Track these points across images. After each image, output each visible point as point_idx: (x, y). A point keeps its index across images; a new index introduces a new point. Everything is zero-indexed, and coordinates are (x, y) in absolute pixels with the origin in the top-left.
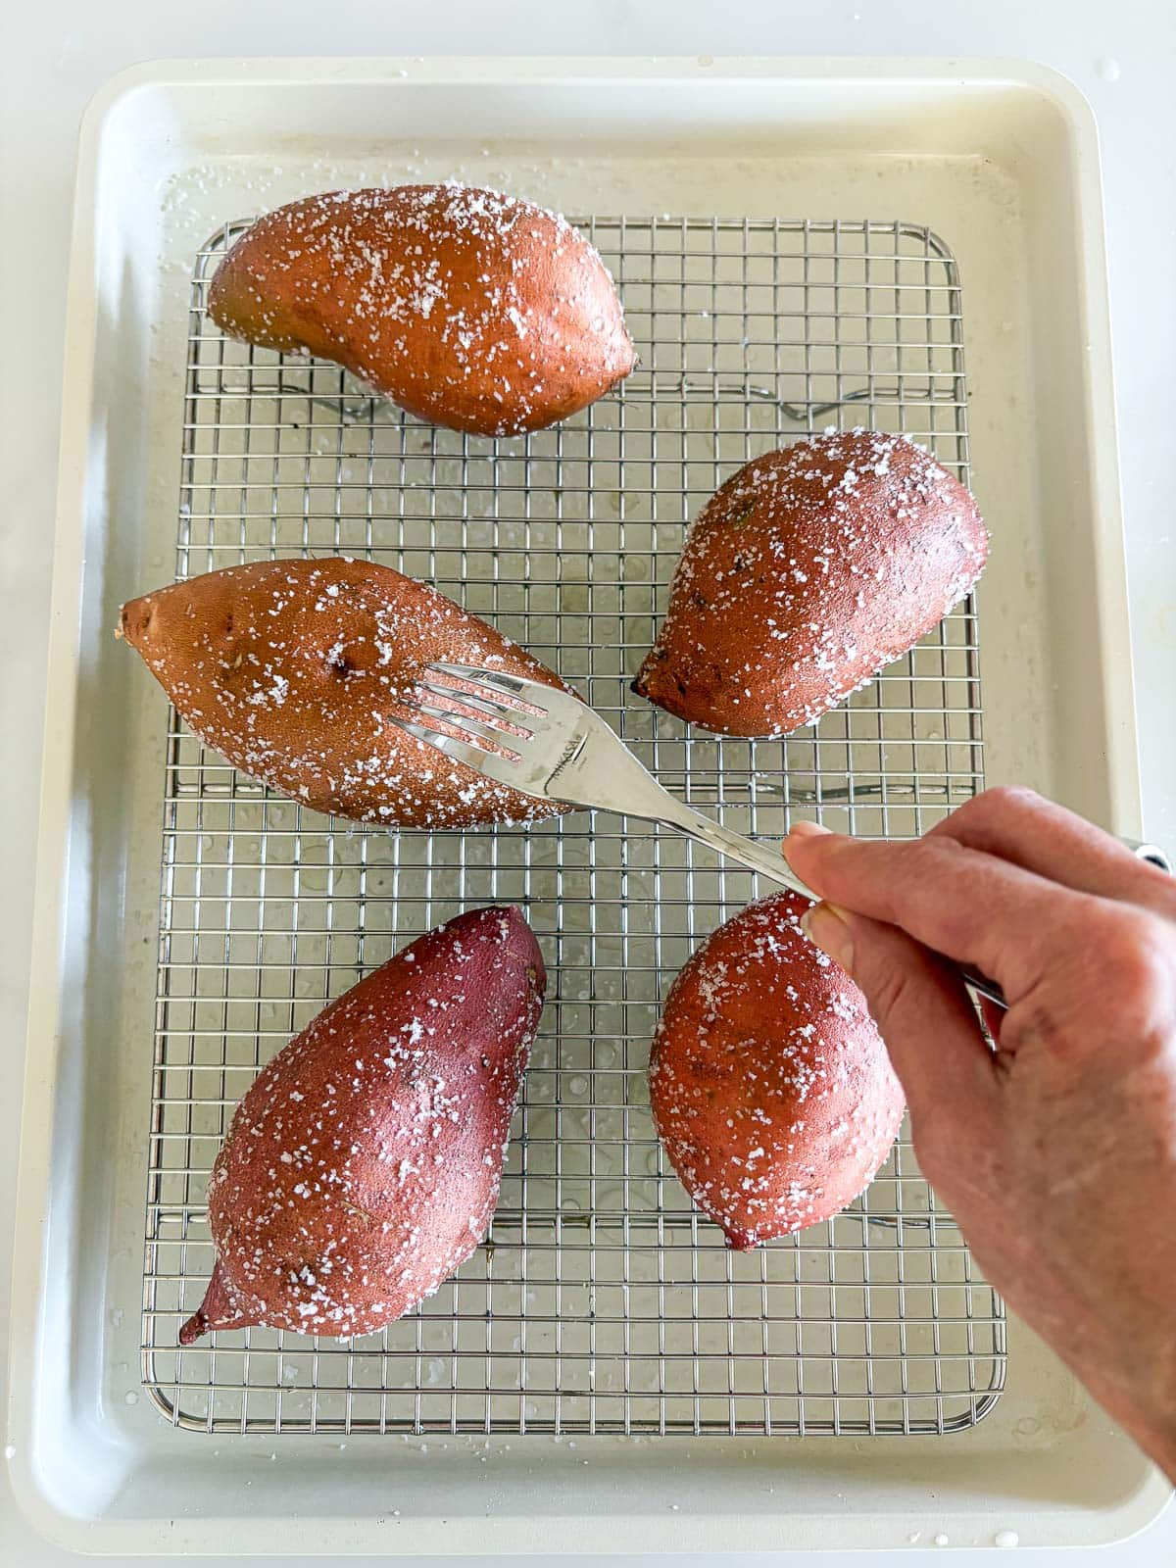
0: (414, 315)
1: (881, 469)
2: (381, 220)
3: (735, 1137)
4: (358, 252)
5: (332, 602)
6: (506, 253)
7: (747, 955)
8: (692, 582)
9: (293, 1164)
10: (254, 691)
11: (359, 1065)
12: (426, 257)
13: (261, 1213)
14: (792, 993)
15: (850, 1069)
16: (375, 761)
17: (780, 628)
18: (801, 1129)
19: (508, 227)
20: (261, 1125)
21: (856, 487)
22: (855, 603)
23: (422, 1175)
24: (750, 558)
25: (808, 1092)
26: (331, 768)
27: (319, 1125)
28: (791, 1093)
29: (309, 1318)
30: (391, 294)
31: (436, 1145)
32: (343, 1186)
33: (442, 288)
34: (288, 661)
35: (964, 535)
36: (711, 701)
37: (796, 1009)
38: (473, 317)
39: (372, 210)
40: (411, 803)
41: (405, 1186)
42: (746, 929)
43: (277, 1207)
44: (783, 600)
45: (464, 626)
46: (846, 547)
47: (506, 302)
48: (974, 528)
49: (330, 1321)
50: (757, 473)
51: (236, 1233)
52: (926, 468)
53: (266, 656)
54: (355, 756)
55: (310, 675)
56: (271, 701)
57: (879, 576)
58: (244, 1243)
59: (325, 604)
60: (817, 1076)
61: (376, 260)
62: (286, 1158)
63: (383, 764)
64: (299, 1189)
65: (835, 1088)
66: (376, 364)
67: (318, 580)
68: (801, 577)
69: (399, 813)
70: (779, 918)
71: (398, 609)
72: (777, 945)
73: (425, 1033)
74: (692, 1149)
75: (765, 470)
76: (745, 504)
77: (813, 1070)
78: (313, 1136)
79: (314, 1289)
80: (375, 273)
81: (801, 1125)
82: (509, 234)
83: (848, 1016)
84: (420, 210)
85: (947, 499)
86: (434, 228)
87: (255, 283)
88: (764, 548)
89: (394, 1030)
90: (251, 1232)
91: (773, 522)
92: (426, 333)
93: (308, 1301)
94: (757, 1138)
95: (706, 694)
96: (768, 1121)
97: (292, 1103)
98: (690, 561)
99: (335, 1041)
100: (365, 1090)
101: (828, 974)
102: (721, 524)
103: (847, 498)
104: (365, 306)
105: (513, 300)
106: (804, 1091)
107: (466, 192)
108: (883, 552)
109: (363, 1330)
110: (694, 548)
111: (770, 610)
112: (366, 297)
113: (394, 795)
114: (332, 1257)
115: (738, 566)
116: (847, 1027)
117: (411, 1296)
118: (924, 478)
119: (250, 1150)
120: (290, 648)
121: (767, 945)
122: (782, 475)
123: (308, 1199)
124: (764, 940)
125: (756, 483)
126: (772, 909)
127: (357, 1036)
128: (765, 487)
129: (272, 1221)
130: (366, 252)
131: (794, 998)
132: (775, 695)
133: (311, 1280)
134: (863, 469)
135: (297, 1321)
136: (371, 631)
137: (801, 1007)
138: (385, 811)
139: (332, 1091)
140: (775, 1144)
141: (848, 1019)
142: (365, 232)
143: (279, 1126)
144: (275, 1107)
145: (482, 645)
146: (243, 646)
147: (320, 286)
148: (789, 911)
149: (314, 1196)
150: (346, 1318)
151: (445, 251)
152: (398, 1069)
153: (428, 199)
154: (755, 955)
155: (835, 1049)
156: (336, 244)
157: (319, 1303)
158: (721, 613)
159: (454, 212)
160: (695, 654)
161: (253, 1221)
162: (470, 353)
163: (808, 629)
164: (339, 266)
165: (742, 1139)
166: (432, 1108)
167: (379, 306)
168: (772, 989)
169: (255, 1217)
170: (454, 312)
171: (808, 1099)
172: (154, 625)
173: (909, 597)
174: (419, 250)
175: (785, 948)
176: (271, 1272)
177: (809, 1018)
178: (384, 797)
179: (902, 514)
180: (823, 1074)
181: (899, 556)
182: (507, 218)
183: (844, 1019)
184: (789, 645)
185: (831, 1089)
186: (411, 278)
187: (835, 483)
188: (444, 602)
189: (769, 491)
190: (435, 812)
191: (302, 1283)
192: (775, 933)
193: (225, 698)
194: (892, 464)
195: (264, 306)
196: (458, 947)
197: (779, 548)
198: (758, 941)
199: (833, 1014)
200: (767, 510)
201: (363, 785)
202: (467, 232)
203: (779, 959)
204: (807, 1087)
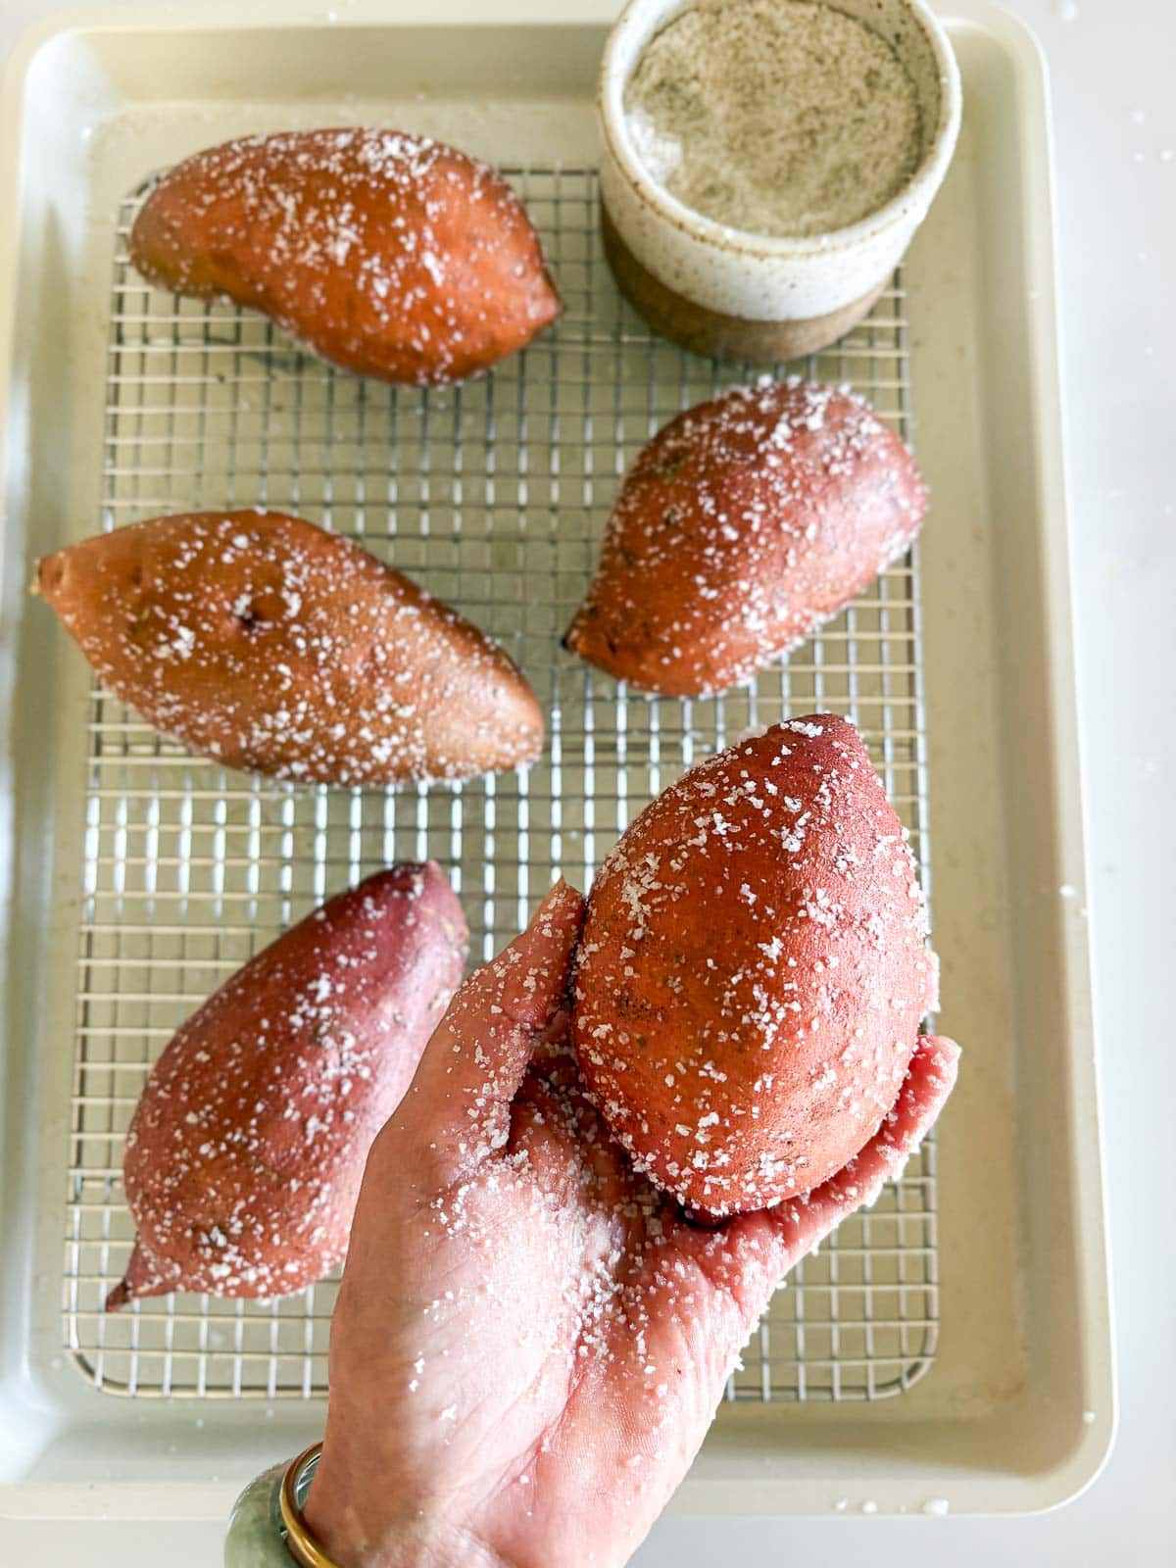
0: (329, 260)
1: (815, 423)
2: (295, 163)
3: (678, 1099)
4: (272, 196)
5: (240, 554)
6: (421, 196)
7: (685, 843)
8: (623, 536)
9: (199, 1124)
10: (159, 644)
11: (265, 1024)
12: (340, 200)
13: (169, 1175)
14: (749, 894)
15: (835, 996)
16: (284, 716)
17: (710, 585)
18: (769, 1085)
19: (423, 169)
20: (168, 1087)
21: (789, 441)
22: (785, 562)
23: (331, 1131)
24: (680, 513)
25: (776, 1034)
26: (240, 723)
27: (224, 1084)
28: (751, 1036)
29: (223, 1280)
30: (306, 240)
31: (345, 1102)
32: (248, 1144)
33: (357, 233)
34: (194, 612)
35: (899, 490)
36: (640, 660)
37: (755, 917)
38: (387, 264)
39: (287, 153)
40: (323, 760)
41: (314, 1144)
42: (686, 804)
43: (185, 1168)
44: (712, 557)
45: (379, 578)
46: (777, 503)
47: (421, 246)
48: (910, 483)
49: (244, 1283)
50: (688, 424)
51: (146, 1196)
52: (861, 420)
53: (172, 607)
54: (263, 710)
55: (216, 627)
56: (177, 655)
57: (811, 532)
58: (154, 1206)
59: (234, 556)
60: (788, 1010)
61: (290, 204)
62: (191, 1118)
63: (292, 719)
64: (204, 1149)
65: (815, 1025)
66: (295, 313)
67: (228, 531)
68: (731, 534)
69: (313, 770)
70: (729, 785)
71: (308, 561)
72: (725, 825)
73: (333, 991)
74: (625, 1112)
75: (697, 421)
76: (676, 456)
77: (781, 1003)
78: (218, 1095)
79: (225, 1250)
80: (289, 217)
81: (768, 1079)
82: (424, 177)
83: (829, 921)
84: (334, 152)
85: (883, 454)
86: (347, 171)
87: (171, 229)
88: (693, 503)
89: (301, 988)
90: (160, 1195)
91: (703, 476)
92: (341, 280)
93: (220, 1262)
94: (708, 1100)
95: (637, 652)
96: (722, 1077)
97: (198, 1065)
98: (620, 514)
99: (243, 1001)
100: (269, 1049)
101: (799, 862)
102: (651, 477)
103: (780, 453)
104: (280, 252)
105: (428, 245)
106: (769, 1033)
107: (383, 133)
108: (815, 509)
109: (281, 1291)
110: (624, 501)
111: (699, 567)
112: (281, 243)
113: (306, 751)
114: (241, 1216)
115: (667, 522)
116: (828, 936)
117: (326, 1255)
118: (859, 432)
119: (158, 1112)
120: (196, 600)
121: (713, 825)
122: (714, 427)
123: (215, 1159)
124: (708, 820)
125: (687, 434)
126: (721, 773)
127: (265, 995)
128: (696, 439)
129: (181, 1183)
130: (280, 196)
131: (750, 902)
132: (704, 655)
133: (221, 1241)
134: (796, 422)
135: (212, 1283)
136: (278, 583)
137: (762, 913)
138: (299, 768)
139: (238, 1050)
140: (733, 1107)
141: (829, 926)
142: (280, 175)
143: (186, 1086)
144: (181, 1069)
145: (396, 597)
146: (150, 598)
147: (236, 231)
148: (744, 774)
149: (220, 1156)
150: (261, 1279)
151: (360, 195)
152: (304, 1026)
153: (343, 140)
154: (695, 841)
155: (812, 969)
156: (251, 188)
157: (231, 1264)
158: (650, 569)
159: (368, 153)
160: (624, 611)
161: (161, 1183)
162: (386, 300)
163: (737, 588)
164: (254, 211)
165: (688, 1101)
166: (342, 1064)
167: (294, 252)
168: (720, 890)
169: (163, 1178)
170: (369, 257)
171: (775, 1044)
172: (66, 580)
173: (841, 555)
174: (332, 194)
175: (736, 829)
176: (182, 1234)
177: (772, 928)
178: (295, 753)
179: (835, 469)
180: (796, 1007)
181: (830, 512)
182: (423, 158)
183: (823, 926)
184: (719, 604)
185: (808, 1026)
186: (325, 221)
187: (766, 437)
188: (357, 554)
189: (700, 444)
190: (350, 769)
191: (213, 1245)
192: (724, 809)
193: (133, 652)
194: (827, 417)
195: (182, 253)
196: (369, 903)
197: (708, 504)
198: (700, 822)
199: (807, 919)
200: (696, 463)
201: (272, 742)
202: (380, 176)
203: (729, 845)
204: (774, 1027)
